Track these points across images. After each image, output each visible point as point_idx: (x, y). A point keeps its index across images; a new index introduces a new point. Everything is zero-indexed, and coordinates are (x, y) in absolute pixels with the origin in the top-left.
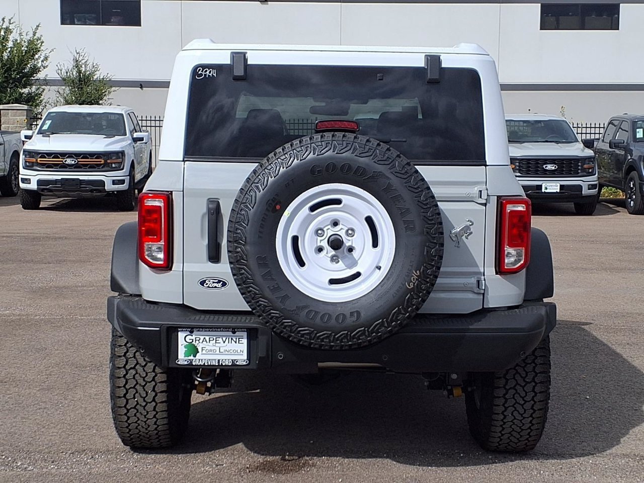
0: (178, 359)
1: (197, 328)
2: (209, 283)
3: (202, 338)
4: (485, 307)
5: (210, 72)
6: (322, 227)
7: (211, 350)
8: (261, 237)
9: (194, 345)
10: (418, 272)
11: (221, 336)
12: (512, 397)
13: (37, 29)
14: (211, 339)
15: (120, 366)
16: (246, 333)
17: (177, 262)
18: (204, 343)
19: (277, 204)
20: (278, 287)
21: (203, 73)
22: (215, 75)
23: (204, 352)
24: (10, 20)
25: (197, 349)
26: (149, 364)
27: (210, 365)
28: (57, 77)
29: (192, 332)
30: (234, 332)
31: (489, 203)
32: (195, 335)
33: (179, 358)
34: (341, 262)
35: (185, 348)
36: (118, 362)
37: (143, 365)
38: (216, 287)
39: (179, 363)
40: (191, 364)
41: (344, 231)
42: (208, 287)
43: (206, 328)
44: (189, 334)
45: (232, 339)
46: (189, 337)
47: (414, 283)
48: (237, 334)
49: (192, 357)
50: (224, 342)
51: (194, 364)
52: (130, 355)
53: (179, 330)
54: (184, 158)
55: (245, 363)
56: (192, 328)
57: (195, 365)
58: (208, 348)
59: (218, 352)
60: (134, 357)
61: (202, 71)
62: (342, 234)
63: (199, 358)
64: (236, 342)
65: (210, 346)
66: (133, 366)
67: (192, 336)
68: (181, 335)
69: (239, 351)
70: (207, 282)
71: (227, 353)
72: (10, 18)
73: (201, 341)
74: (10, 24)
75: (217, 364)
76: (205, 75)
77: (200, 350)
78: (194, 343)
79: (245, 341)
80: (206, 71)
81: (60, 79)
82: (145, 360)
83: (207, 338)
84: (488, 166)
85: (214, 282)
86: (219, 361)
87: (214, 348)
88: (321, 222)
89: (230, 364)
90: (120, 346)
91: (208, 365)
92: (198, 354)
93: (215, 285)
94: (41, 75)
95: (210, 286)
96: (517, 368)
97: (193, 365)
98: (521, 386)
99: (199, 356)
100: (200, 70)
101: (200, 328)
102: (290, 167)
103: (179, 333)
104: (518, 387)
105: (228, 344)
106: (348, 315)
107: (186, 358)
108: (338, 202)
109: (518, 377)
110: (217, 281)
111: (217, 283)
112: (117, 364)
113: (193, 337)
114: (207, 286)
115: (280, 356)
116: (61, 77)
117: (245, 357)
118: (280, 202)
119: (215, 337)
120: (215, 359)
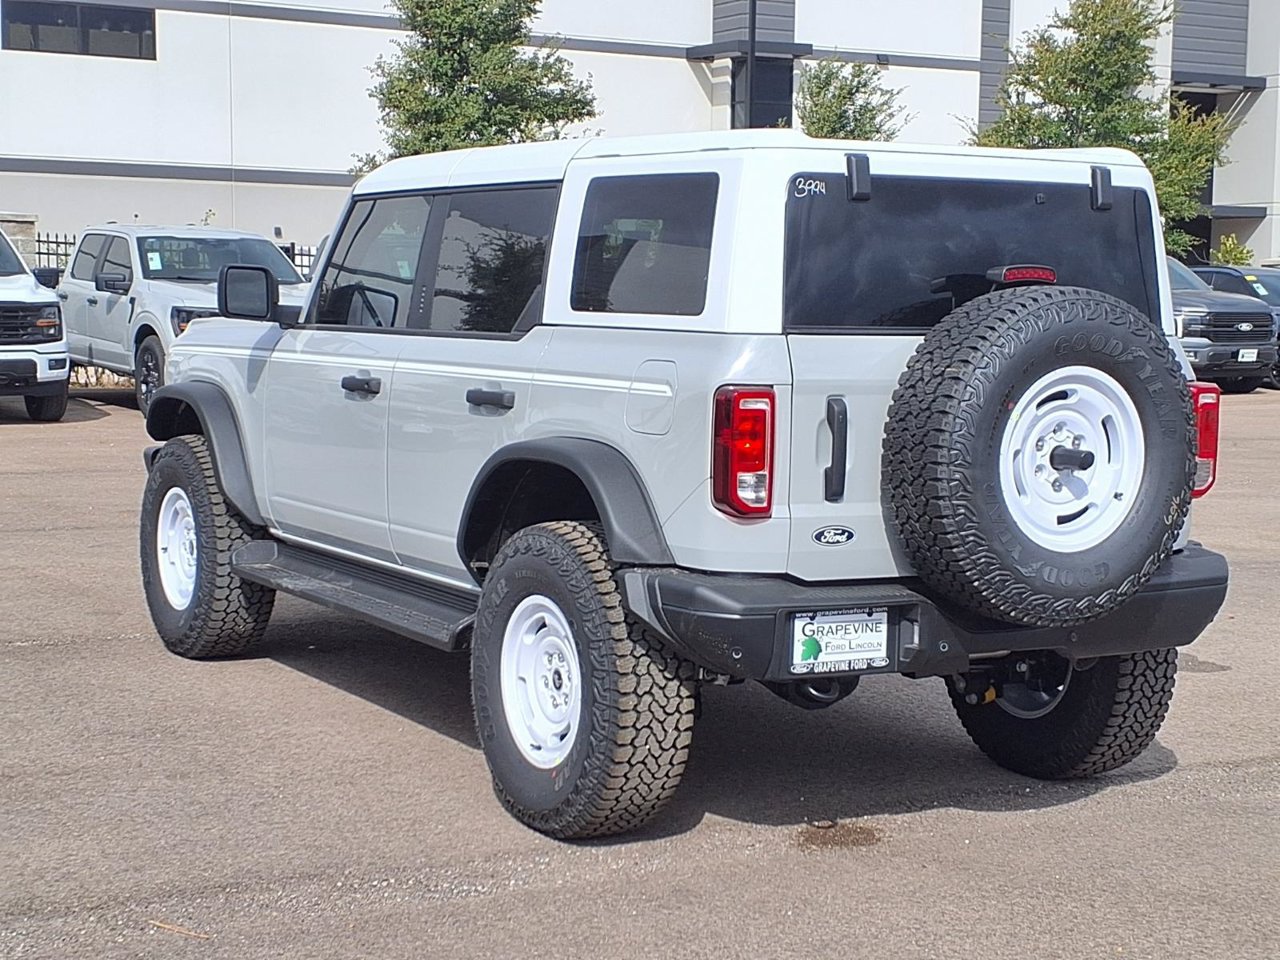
0: (792, 665)
1: (821, 611)
2: (830, 536)
3: (827, 626)
5: (816, 187)
7: (838, 647)
9: (815, 639)
11: (852, 621)
14: (839, 628)
15: (628, 691)
16: (886, 614)
17: (778, 504)
18: (830, 634)
21: (806, 188)
22: (823, 191)
23: (829, 650)
25: (820, 646)
26: (671, 684)
27: (839, 671)
29: (812, 618)
30: (870, 614)
32: (818, 623)
33: (795, 662)
34: (1064, 488)
35: (803, 645)
36: (623, 684)
37: (663, 685)
38: (838, 542)
39: (795, 671)
40: (812, 672)
42: (828, 542)
43: (834, 610)
44: (810, 621)
45: (867, 625)
46: (809, 627)
48: (875, 616)
49: (812, 661)
50: (856, 632)
51: (816, 671)
52: (641, 670)
53: (797, 615)
54: (784, 328)
55: (883, 663)
56: (815, 612)
57: (818, 673)
58: (835, 643)
59: (847, 649)
60: (649, 673)
61: (804, 184)
63: (825, 660)
64: (872, 631)
65: (836, 640)
66: (648, 689)
67: (812, 624)
68: (799, 624)
69: (876, 645)
70: (825, 534)
71: (860, 649)
73: (825, 632)
75: (847, 669)
76: (810, 190)
77: (823, 648)
78: (815, 636)
79: (884, 627)
80: (810, 184)
82: (665, 677)
83: (834, 626)
85: (836, 534)
86: (849, 663)
87: (841, 642)
88: (1044, 428)
89: (865, 667)
90: (623, 656)
91: (835, 672)
92: (820, 654)
93: (838, 538)
95: (830, 541)
97: (814, 673)
99: (822, 657)
100: (800, 182)
101: (826, 610)
103: (797, 621)
105: (862, 635)
106: (1094, 571)
107: (805, 662)
110: (840, 532)
111: (841, 534)
112: (622, 688)
113: (814, 627)
114: (825, 540)
115: (944, 647)
117: (883, 653)
119: (844, 624)
120: (844, 661)
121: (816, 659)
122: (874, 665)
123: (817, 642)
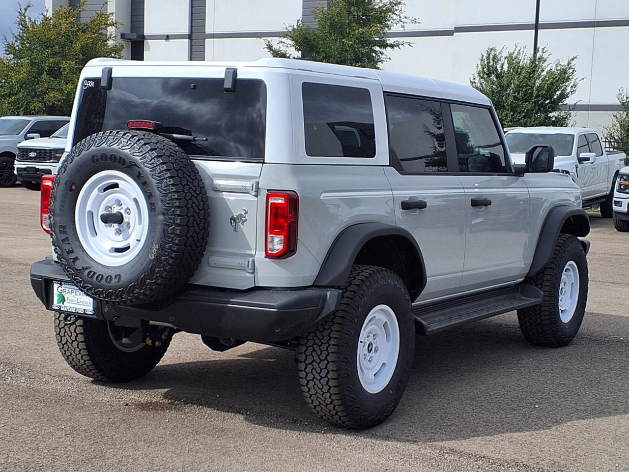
1: (64, 282)
3: (67, 290)
4: (256, 285)
6: (110, 205)
7: (72, 301)
8: (62, 210)
9: (62, 295)
10: (157, 245)
12: (310, 371)
13: (573, 59)
14: (72, 291)
18: (69, 294)
19: (72, 185)
20: (72, 250)
23: (68, 301)
24: (543, 49)
25: (64, 298)
27: (71, 312)
28: (618, 102)
29: (61, 285)
31: (260, 195)
32: (64, 287)
33: (54, 303)
34: (121, 235)
35: (58, 296)
39: (54, 308)
41: (123, 210)
43: (69, 282)
44: (59, 286)
45: (84, 293)
46: (60, 289)
47: (155, 255)
49: (61, 304)
50: (80, 295)
53: (54, 282)
55: (91, 313)
56: (61, 282)
58: (71, 298)
59: (76, 302)
62: (122, 211)
63: (66, 306)
67: (61, 287)
68: (56, 286)
69: (88, 303)
71: (81, 303)
72: (543, 47)
73: (67, 292)
74: (543, 53)
75: (75, 312)
77: (66, 299)
78: (62, 293)
81: (620, 104)
83: (70, 290)
84: (266, 163)
86: (76, 309)
87: (73, 299)
88: (109, 201)
89: (82, 313)
91: (69, 312)
92: (65, 302)
94: (567, 101)
96: (314, 346)
97: (61, 310)
98: (316, 363)
99: (65, 304)
101: (66, 282)
102: (80, 156)
103: (55, 284)
104: (314, 363)
105: (82, 297)
106: (114, 277)
107: (58, 304)
108: (116, 186)
109: (314, 354)
113: (62, 289)
115: (106, 309)
116: (621, 103)
117: (91, 308)
118: (75, 184)
119: (74, 290)
120: (73, 308)
121: (63, 304)
122: (87, 313)
123: (64, 296)
